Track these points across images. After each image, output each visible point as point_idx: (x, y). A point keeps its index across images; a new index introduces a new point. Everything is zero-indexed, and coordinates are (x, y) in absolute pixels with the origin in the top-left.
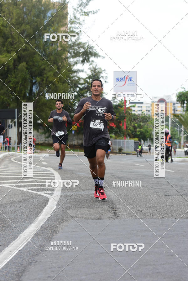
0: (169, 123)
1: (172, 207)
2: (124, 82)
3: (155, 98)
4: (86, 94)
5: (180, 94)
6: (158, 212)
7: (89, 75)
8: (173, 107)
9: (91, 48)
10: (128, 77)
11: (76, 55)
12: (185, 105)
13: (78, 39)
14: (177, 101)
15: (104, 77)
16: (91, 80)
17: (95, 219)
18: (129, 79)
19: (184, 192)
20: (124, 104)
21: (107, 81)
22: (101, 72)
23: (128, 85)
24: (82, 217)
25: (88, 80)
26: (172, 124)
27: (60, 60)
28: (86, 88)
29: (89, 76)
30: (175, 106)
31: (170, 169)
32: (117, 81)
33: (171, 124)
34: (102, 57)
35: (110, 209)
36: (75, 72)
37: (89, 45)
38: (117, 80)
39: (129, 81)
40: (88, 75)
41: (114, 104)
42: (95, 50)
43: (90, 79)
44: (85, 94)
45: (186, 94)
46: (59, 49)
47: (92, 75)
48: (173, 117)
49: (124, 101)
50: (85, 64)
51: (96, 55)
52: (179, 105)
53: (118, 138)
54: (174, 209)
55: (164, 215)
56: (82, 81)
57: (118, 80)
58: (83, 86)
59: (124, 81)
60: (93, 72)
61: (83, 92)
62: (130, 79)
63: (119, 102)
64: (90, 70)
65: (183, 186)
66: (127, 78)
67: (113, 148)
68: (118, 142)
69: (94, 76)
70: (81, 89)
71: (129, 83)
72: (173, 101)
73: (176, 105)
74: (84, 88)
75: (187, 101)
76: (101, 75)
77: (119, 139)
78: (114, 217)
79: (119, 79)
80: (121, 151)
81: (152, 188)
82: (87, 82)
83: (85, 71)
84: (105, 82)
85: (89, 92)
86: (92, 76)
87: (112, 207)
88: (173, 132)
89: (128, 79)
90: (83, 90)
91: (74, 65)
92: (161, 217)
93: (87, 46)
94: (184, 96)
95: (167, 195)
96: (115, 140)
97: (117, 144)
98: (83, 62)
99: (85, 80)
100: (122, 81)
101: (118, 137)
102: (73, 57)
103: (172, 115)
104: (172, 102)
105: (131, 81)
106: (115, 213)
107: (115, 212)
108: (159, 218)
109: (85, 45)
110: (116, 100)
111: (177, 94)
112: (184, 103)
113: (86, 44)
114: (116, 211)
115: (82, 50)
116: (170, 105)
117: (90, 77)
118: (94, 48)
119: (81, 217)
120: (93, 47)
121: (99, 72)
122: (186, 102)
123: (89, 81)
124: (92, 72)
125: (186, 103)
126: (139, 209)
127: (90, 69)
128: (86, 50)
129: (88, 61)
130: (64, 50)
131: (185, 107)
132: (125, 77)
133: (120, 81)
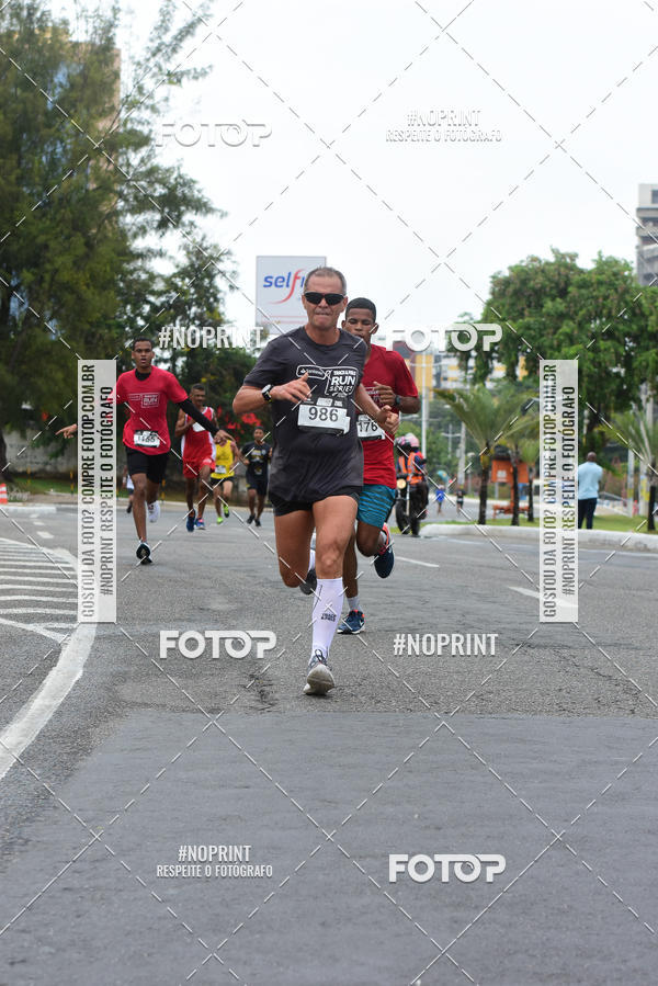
0: (421, 417)
2: (286, 291)
6: (394, 691)
7: (182, 265)
8: (435, 367)
9: (189, 184)
10: (301, 275)
11: (142, 204)
12: (472, 363)
13: (149, 156)
14: (448, 351)
15: (227, 275)
16: (187, 280)
18: (303, 279)
21: (235, 285)
22: (218, 259)
23: (299, 299)
25: (178, 282)
26: (432, 420)
27: (92, 219)
28: (170, 306)
29: (183, 269)
30: (440, 366)
32: (265, 286)
33: (428, 421)
34: (219, 214)
35: (246, 682)
36: (140, 256)
37: (180, 176)
38: (268, 284)
40: (177, 266)
42: (199, 191)
43: (183, 279)
46: (92, 186)
47: (192, 265)
48: (435, 397)
50: (168, 233)
51: (201, 206)
52: (455, 362)
54: (443, 684)
55: (410, 702)
56: (159, 286)
57: (271, 283)
58: (163, 299)
59: (288, 286)
60: (194, 259)
64: (185, 252)
65: (468, 613)
66: (296, 278)
69: (198, 270)
70: (155, 309)
72: (437, 350)
73: (445, 362)
74: (166, 305)
76: (220, 266)
78: (260, 706)
79: (273, 280)
82: (176, 288)
83: (169, 254)
84: (232, 287)
85: (179, 318)
86: (190, 268)
88: (434, 443)
89: (298, 282)
91: (135, 236)
92: (401, 707)
93: (176, 179)
98: (163, 225)
99: (169, 281)
100: (281, 286)
102: (134, 211)
103: (432, 394)
104: (431, 354)
106: (262, 694)
107: (263, 691)
108: (395, 711)
109: (170, 176)
112: (469, 357)
113: (173, 172)
114: (267, 688)
115: (160, 190)
116: (427, 363)
117: (183, 273)
118: (197, 186)
119: (158, 706)
120: (194, 182)
121: (211, 257)
122: (474, 353)
123: (180, 284)
124: (190, 259)
125: (476, 358)
127: (186, 247)
128: (172, 190)
129: (178, 223)
130: (105, 188)
131: (472, 368)
132: (290, 274)
133: (276, 286)
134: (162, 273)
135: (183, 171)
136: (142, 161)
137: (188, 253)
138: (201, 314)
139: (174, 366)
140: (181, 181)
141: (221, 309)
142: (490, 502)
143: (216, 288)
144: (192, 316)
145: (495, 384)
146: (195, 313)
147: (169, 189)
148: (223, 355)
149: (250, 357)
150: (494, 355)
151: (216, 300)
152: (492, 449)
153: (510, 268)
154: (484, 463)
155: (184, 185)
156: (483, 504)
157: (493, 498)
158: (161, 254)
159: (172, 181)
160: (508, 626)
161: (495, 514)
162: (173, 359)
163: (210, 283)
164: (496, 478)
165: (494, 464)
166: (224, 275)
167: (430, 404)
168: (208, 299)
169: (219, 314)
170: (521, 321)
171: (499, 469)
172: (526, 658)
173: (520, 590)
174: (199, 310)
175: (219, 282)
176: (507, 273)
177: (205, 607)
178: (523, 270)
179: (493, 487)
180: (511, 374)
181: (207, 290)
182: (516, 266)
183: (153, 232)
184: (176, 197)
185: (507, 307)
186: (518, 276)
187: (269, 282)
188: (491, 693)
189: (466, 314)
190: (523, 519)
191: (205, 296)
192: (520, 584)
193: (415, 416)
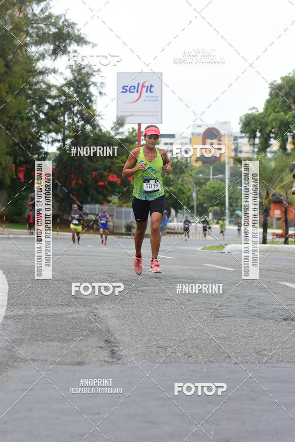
0: (225, 175)
1: (228, 340)
2: (136, 95)
3: (199, 126)
4: (62, 118)
5: (248, 119)
6: (201, 349)
7: (68, 79)
8: (234, 144)
9: (71, 25)
10: (145, 85)
11: (42, 39)
12: (257, 141)
13: (46, 8)
14: (242, 132)
15: (98, 85)
16: (72, 89)
17: (72, 364)
18: (148, 87)
19: (253, 311)
20: (137, 138)
21: (103, 92)
22: (92, 74)
23: (145, 100)
24: (46, 361)
25: (66, 89)
26: (232, 178)
27: (10, 49)
28: (61, 106)
29: (68, 82)
30: (237, 143)
31: (226, 266)
32: (123, 92)
33: (229, 179)
34: (91, 45)
35: (102, 344)
36: (41, 73)
37: (66, 20)
38: (125, 91)
39: (147, 92)
40: (65, 79)
41: (118, 137)
42: (79, 30)
43: (69, 88)
44: (61, 116)
45: (260, 118)
46: (9, 28)
47: (75, 79)
48: (234, 163)
49: (137, 132)
50: (58, 58)
51: (80, 40)
52: (246, 140)
53: (125, 205)
54: (233, 345)
55: (211, 357)
56: (54, 92)
57: (127, 90)
58: (56, 101)
59: (137, 92)
60: (76, 74)
61: (55, 113)
62: (150, 89)
63: (127, 134)
64: (70, 70)
65: (252, 299)
66: (143, 86)
67: (115, 225)
68: (126, 212)
69: (79, 82)
70: (52, 108)
71: (147, 97)
72: (234, 133)
73: (240, 140)
74: (59, 105)
75: (260, 131)
76: (93, 79)
77: (127, 207)
78: (111, 360)
79: (128, 88)
80: (131, 231)
81: (188, 302)
82: (64, 94)
83: (60, 71)
84: (100, 93)
85: (67, 113)
86: (73, 81)
87: (106, 341)
88: (234, 193)
89: (144, 89)
90: (56, 110)
91: (38, 60)
92: (205, 360)
93: (63, 22)
94: (256, 122)
95: (220, 316)
96: (120, 209)
97: (123, 217)
98: (55, 53)
99: (60, 89)
100: (133, 92)
101: (124, 203)
102: (37, 43)
103: (232, 161)
104: (231, 136)
105: (151, 92)
106: (113, 352)
107: (113, 350)
108: (201, 363)
109: (59, 20)
110: (121, 130)
111: (241, 118)
112: (255, 137)
113: (61, 18)
114: (116, 349)
115: (54, 30)
116: (228, 141)
117: (69, 84)
118: (77, 27)
119: (42, 361)
120: (75, 24)
121: (88, 74)
122: (258, 134)
123: (67, 91)
124: (73, 74)
125: (259, 137)
126: (161, 343)
127: (71, 66)
128: (60, 30)
129: (65, 51)
130: (18, 29)
131: (257, 144)
132: (139, 84)
133: (130, 92)
134: (55, 84)
135: (67, 17)
136: (42, 10)
137: (72, 70)
138: (82, 110)
139: (64, 144)
140: (67, 24)
141: (94, 107)
142: (269, 231)
143: (90, 93)
144: (75, 112)
145: (273, 155)
146: (77, 110)
147: (58, 29)
148: (96, 137)
149: (112, 138)
150: (272, 135)
151: (91, 101)
152: (270, 196)
153: (282, 78)
154: (265, 205)
155: (69, 26)
156: (265, 231)
157: (271, 227)
158: (54, 71)
159: (61, 23)
160: (278, 307)
161: (273, 238)
162: (64, 140)
163: (87, 89)
164: (274, 215)
165: (272, 206)
166: (96, 85)
167: (231, 168)
168: (86, 100)
169: (93, 111)
170: (290, 113)
171: (275, 209)
172: (290, 328)
173: (288, 284)
174: (80, 108)
175: (93, 90)
176: (279, 82)
177: (78, 297)
178: (290, 80)
179: (273, 221)
180: (283, 147)
181: (85, 95)
182: (286, 77)
183: (49, 58)
184: (63, 34)
185: (280, 104)
186: (287, 83)
187: (125, 89)
188: (266, 350)
189: (254, 108)
190: (292, 241)
191: (84, 99)
192: (287, 280)
193: (221, 176)
